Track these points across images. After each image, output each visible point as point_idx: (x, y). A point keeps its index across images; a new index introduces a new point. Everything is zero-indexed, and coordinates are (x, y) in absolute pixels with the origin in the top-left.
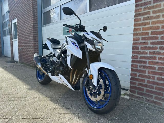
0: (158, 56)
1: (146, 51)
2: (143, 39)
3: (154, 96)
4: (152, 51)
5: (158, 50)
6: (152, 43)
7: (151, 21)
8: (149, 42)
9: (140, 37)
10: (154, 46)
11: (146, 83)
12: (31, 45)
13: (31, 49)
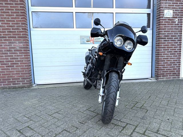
0: (169, 58)
1: (165, 55)
2: (164, 50)
3: (168, 75)
4: (167, 55)
5: (169, 55)
6: (167, 52)
7: (166, 42)
8: (166, 51)
9: (162, 49)
10: (168, 53)
11: (165, 70)
12: (18, 56)
13: (18, 61)
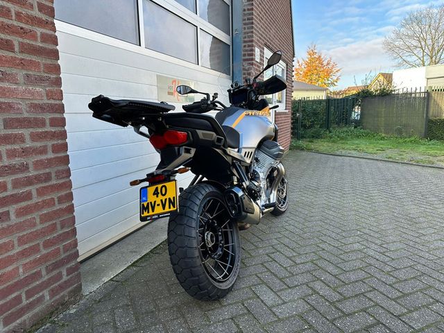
12: (25, 152)
13: (29, 181)
